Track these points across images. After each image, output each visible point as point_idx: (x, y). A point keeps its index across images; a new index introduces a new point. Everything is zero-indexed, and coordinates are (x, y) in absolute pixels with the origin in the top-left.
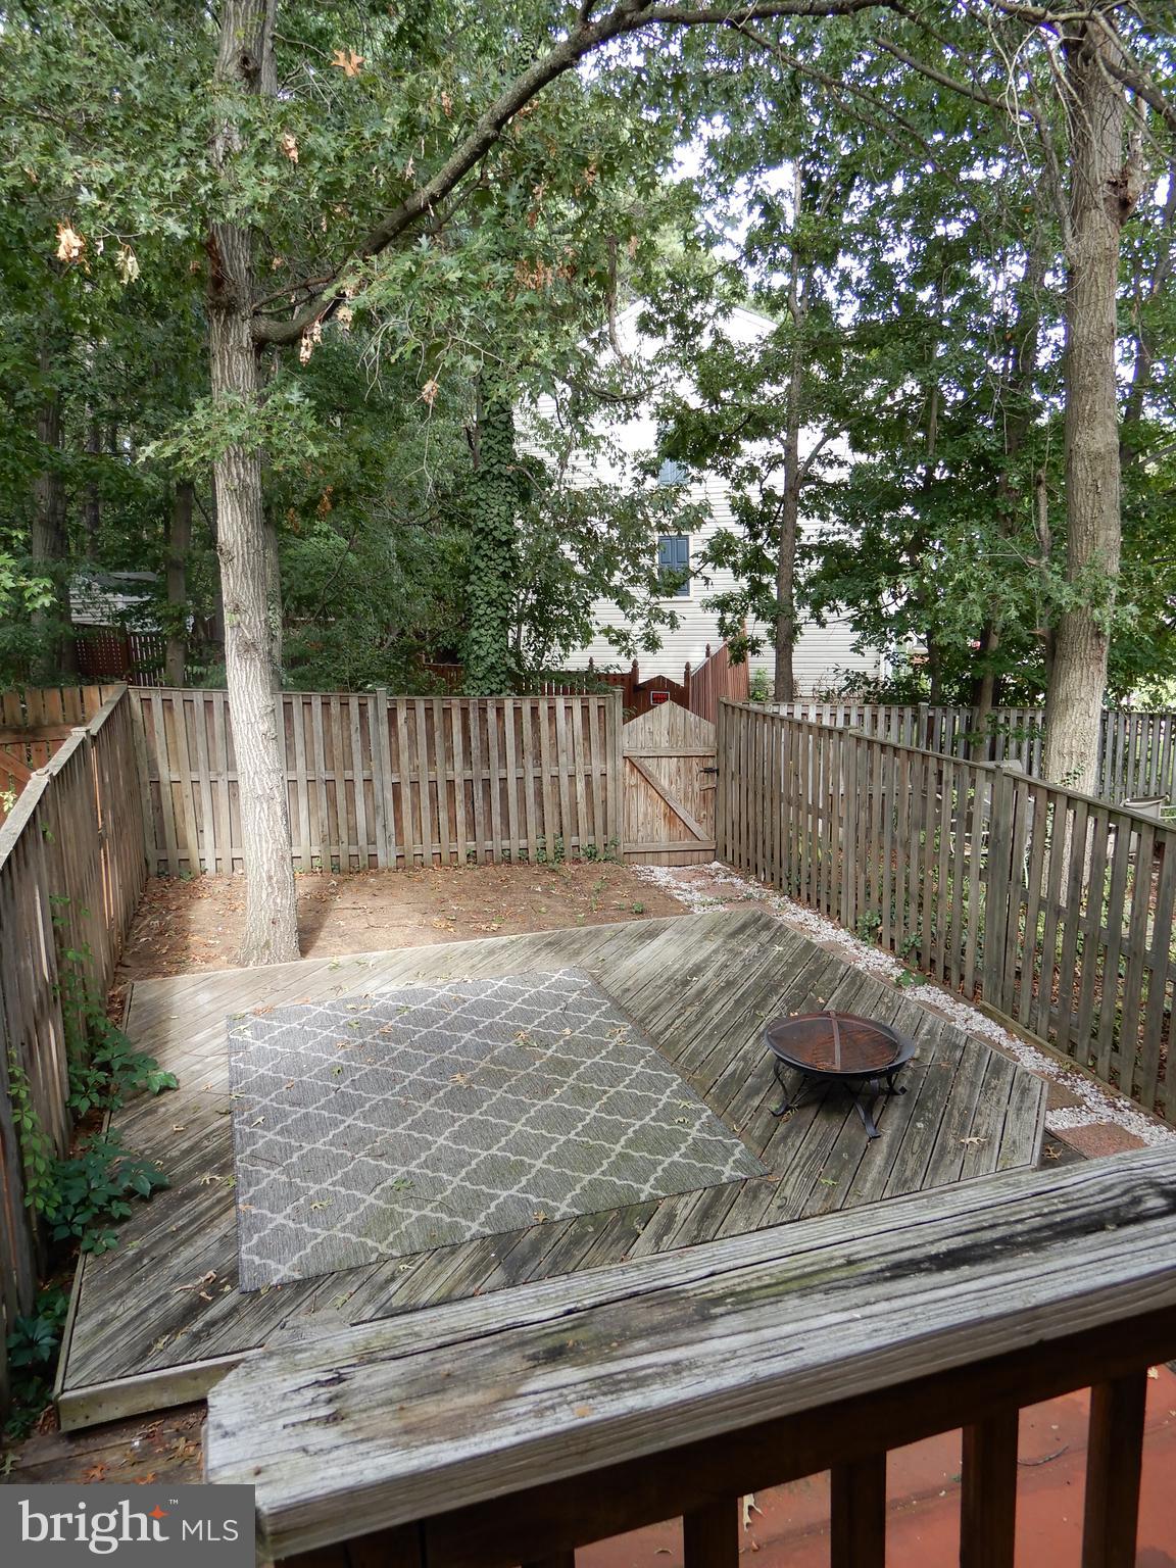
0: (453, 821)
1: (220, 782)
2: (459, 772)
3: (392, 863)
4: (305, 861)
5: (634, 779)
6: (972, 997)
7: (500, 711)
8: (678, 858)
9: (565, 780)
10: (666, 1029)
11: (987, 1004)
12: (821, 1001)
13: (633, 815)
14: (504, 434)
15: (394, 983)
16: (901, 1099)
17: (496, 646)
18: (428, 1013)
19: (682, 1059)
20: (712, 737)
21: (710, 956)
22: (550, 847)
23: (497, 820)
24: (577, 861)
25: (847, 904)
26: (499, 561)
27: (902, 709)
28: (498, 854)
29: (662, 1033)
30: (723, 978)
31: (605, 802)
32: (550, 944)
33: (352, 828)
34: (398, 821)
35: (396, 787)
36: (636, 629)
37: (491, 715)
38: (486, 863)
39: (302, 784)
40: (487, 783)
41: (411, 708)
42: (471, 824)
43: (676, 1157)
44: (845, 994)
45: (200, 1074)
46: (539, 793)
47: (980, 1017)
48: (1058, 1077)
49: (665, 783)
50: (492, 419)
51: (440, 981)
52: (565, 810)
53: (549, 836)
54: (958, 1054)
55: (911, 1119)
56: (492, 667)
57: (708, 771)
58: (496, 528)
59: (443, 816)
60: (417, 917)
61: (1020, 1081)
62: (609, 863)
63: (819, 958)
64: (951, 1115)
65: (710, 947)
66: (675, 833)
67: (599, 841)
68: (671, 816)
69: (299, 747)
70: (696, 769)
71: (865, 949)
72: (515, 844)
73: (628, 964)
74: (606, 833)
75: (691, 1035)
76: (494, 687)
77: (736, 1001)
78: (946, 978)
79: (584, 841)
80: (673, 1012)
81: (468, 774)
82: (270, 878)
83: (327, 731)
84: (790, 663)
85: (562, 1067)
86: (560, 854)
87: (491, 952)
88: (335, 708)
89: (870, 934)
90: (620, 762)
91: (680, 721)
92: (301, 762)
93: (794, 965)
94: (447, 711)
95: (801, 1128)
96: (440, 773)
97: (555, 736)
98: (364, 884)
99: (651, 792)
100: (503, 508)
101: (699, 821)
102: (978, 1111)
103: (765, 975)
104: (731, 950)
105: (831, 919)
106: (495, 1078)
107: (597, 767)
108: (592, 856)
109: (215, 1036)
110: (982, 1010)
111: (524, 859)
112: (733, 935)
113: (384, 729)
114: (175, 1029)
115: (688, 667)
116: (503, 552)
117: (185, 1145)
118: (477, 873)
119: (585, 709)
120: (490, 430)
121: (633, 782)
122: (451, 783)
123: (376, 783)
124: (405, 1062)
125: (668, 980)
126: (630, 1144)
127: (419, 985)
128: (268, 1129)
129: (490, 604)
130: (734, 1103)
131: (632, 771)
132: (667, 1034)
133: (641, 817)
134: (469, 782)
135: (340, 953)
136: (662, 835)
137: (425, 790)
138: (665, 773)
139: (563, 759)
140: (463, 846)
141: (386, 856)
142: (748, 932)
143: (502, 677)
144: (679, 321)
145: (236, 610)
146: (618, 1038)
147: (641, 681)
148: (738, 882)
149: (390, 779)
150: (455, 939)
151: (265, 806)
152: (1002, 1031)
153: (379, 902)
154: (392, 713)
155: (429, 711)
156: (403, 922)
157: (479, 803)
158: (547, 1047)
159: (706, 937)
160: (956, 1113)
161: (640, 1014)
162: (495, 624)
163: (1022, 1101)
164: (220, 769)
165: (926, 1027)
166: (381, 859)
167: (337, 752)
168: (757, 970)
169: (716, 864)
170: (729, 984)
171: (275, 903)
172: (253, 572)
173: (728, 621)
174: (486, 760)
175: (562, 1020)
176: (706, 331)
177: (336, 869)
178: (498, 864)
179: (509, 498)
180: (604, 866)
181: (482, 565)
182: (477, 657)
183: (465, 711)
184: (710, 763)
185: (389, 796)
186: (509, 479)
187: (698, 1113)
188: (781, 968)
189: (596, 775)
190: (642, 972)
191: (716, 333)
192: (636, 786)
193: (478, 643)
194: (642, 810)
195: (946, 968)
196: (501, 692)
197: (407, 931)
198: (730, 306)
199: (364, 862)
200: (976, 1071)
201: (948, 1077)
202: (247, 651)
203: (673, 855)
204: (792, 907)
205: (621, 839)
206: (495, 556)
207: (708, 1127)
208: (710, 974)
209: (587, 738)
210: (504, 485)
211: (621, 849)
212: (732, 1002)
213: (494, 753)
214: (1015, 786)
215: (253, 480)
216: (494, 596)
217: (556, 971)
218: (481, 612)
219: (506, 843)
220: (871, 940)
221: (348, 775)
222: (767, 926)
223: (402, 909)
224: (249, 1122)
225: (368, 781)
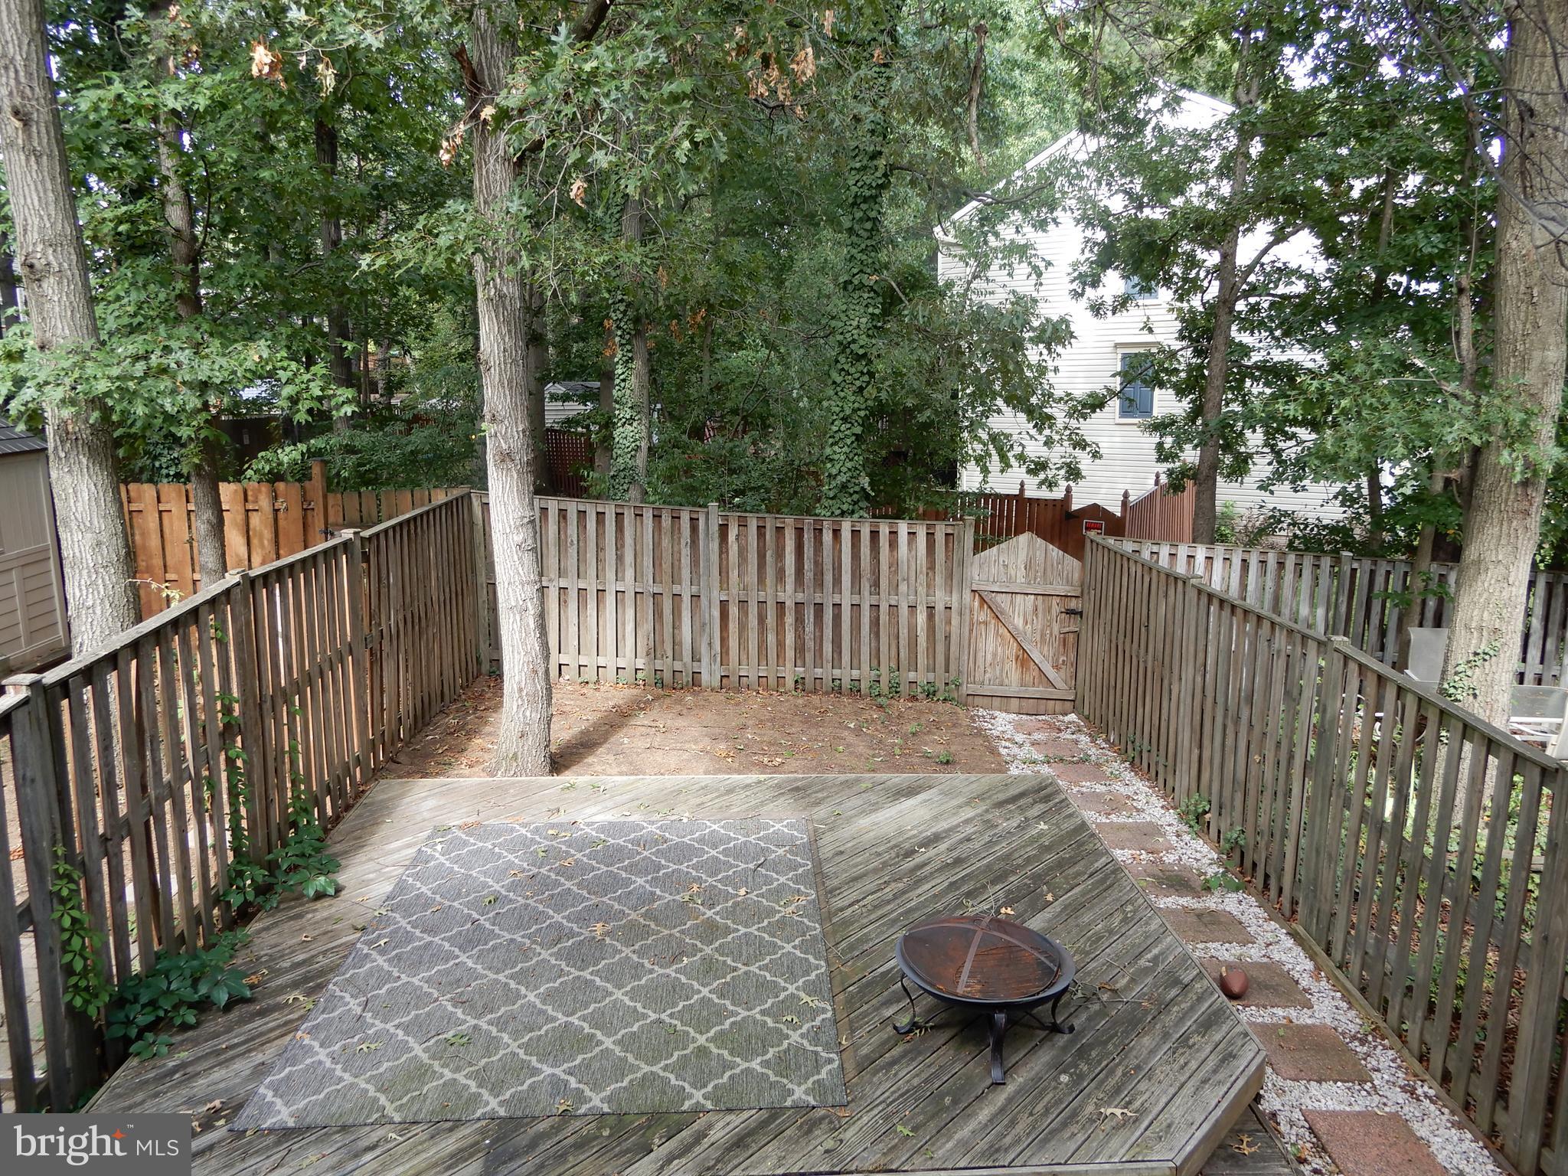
0: (781, 644)
2: (789, 594)
3: (716, 683)
4: (630, 671)
5: (983, 615)
6: (1287, 915)
7: (836, 533)
8: (1031, 706)
9: (904, 611)
10: (851, 905)
11: (1300, 929)
12: (1050, 898)
13: (980, 654)
14: (869, 242)
15: (614, 811)
16: (1062, 1040)
17: (849, 465)
18: (620, 849)
19: (843, 945)
20: (1076, 576)
21: (958, 826)
22: (884, 680)
23: (828, 648)
24: (914, 698)
26: (857, 375)
27: (1318, 558)
29: (842, 910)
30: (955, 854)
31: (948, 637)
32: (797, 789)
33: (676, 643)
34: (724, 640)
35: (724, 605)
36: (1056, 455)
37: (827, 537)
38: (815, 691)
39: (629, 597)
40: (819, 607)
41: (743, 524)
42: (800, 649)
43: (755, 1064)
44: (1084, 894)
45: (367, 883)
46: (875, 623)
47: (1289, 942)
48: (1354, 1038)
49: (1019, 622)
50: (856, 227)
51: (655, 817)
52: (904, 642)
53: (884, 669)
54: (1173, 992)
55: (1059, 1067)
56: (844, 487)
57: (1070, 612)
58: (854, 341)
59: (771, 638)
60: (706, 742)
61: (1231, 1043)
62: (948, 704)
63: (1083, 844)
64: (1112, 1072)
65: (968, 813)
66: (1028, 678)
67: (939, 678)
68: (1024, 659)
69: (629, 558)
70: (1056, 609)
71: (1187, 838)
72: (846, 674)
73: (864, 822)
74: (947, 671)
75: (873, 917)
76: (845, 507)
77: (952, 884)
78: (1266, 886)
79: (921, 677)
80: (872, 887)
81: (800, 597)
82: (520, 690)
83: (657, 545)
84: (1214, 494)
85: (710, 931)
86: (895, 690)
87: (730, 791)
88: (666, 521)
89: (1198, 822)
90: (967, 595)
91: (1040, 555)
92: (629, 573)
93: (1047, 849)
94: (780, 530)
95: (920, 1053)
96: (769, 594)
97: (894, 564)
98: (680, 701)
99: (1002, 630)
100: (864, 320)
101: (1056, 667)
102: (1149, 1075)
103: (1007, 857)
104: (988, 821)
105: (1165, 797)
106: (633, 933)
107: (940, 598)
108: (930, 694)
109: (409, 846)
110: (1293, 934)
111: (855, 691)
112: (1000, 804)
113: (715, 545)
114: (383, 831)
115: (1126, 495)
116: (861, 366)
117: (301, 957)
118: (800, 701)
119: (930, 535)
120: (854, 238)
121: (982, 618)
122: (781, 605)
123: (704, 600)
124: (560, 902)
125: (895, 846)
126: (720, 1039)
127: (635, 818)
128: (382, 952)
129: (845, 420)
130: (865, 1007)
131: (981, 607)
132: (850, 910)
133: (989, 657)
134: (798, 605)
135: (604, 772)
136: (1013, 680)
137: (753, 610)
138: (1020, 613)
139: (903, 587)
140: (790, 672)
141: (709, 674)
142: (1022, 802)
143: (856, 497)
144: (1121, 118)
145: (494, 419)
146: (790, 909)
147: (1075, 507)
148: (1084, 739)
149: (717, 596)
150: (730, 770)
151: (518, 618)
152: (1309, 965)
153: (680, 722)
154: (724, 529)
155: (761, 529)
156: (687, 746)
157: (810, 628)
158: (712, 906)
159: (968, 803)
160: (1119, 1072)
161: (836, 882)
162: (849, 442)
163: (1215, 1071)
164: (552, 576)
165: (1155, 951)
166: (705, 678)
167: (666, 566)
168: (1001, 849)
169: (1073, 717)
170: (958, 861)
171: (525, 717)
172: (510, 382)
173: (1167, 446)
174: (819, 583)
175: (743, 879)
176: (1149, 128)
177: (660, 683)
178: (827, 693)
179: (871, 310)
180: (941, 706)
181: (839, 379)
182: (830, 476)
183: (799, 532)
184: (1073, 604)
185: (716, 613)
186: (872, 289)
187: (816, 1012)
188: (1031, 851)
189: (940, 608)
190: (871, 834)
191: (1158, 128)
192: (986, 623)
193: (831, 460)
194: (991, 648)
195: (1267, 877)
196: (853, 512)
197: (686, 755)
198: (1178, 100)
199: (686, 678)
200: (1181, 1020)
201: (1140, 1021)
202: (503, 461)
203: (1024, 703)
204: (1128, 775)
205: (963, 679)
206: (852, 370)
207: (815, 1036)
208: (943, 847)
209: (931, 567)
210: (866, 295)
211: (964, 690)
212: (946, 884)
213: (828, 578)
214: (1345, 665)
215: (511, 290)
216: (848, 412)
217: (781, 820)
218: (835, 428)
219: (837, 672)
220: (1197, 828)
221: (676, 589)
222: (1047, 799)
223: (695, 731)
224: (369, 943)
225: (695, 597)
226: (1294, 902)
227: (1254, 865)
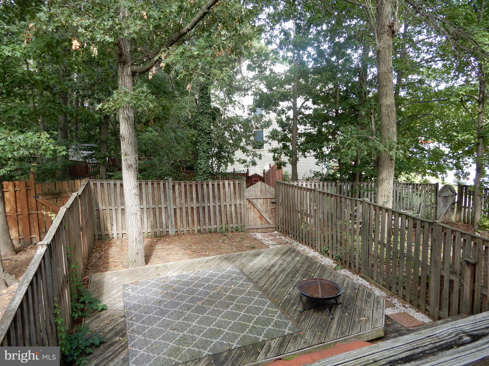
0: (193, 220)
1: (119, 209)
2: (195, 204)
3: (174, 233)
4: (146, 233)
5: (250, 206)
6: (358, 272)
7: (208, 185)
8: (264, 230)
9: (228, 206)
10: (264, 285)
11: (363, 275)
12: (313, 275)
13: (250, 217)
14: (208, 100)
15: (177, 272)
16: (340, 306)
17: (206, 165)
18: (188, 282)
19: (270, 295)
20: (274, 192)
21: (276, 261)
22: (224, 228)
23: (207, 219)
24: (232, 232)
25: (318, 244)
26: (207, 139)
27: (331, 183)
28: (207, 230)
29: (263, 286)
30: (281, 268)
31: (241, 213)
32: (226, 259)
33: (161, 223)
34: (176, 220)
35: (175, 209)
36: (249, 159)
37: (205, 186)
38: (204, 233)
39: (145, 209)
40: (204, 208)
41: (180, 185)
42: (199, 221)
43: (270, 327)
44: (319, 272)
45: (114, 304)
46: (220, 211)
47: (361, 279)
48: (387, 297)
49: (259, 207)
50: (204, 96)
51: (191, 271)
52: (228, 216)
53: (223, 224)
54: (357, 291)
55: (343, 312)
56: (205, 171)
57: (273, 203)
58: (205, 129)
59: (190, 218)
60: (183, 251)
61: (377, 299)
62: (242, 233)
63: (311, 261)
64: (356, 311)
65: (276, 258)
66: (263, 223)
67: (239, 225)
68: (261, 217)
69: (144, 197)
70: (269, 202)
71: (324, 258)
72: (213, 227)
73: (251, 264)
74: (241, 223)
75: (272, 287)
76: (205, 178)
77: (286, 276)
78: (350, 267)
79: (234, 225)
80: (266, 280)
81: (198, 205)
82: (136, 239)
83: (153, 192)
84: (296, 169)
85: (232, 298)
86: (227, 230)
87: (207, 262)
88: (156, 185)
89: (326, 253)
90: (245, 200)
91: (264, 187)
92: (145, 202)
93: (303, 264)
94: (191, 186)
95: (309, 316)
96: (189, 205)
97: (225, 193)
98: (165, 241)
99: (255, 210)
100: (208, 123)
101: (270, 219)
102: (364, 309)
103: (294, 267)
104: (283, 259)
105: (313, 249)
106: (210, 303)
107: (238, 202)
108: (237, 230)
109: (119, 292)
110: (361, 277)
111: (215, 232)
112: (283, 254)
113: (171, 191)
114: (105, 290)
115: (264, 171)
116: (208, 136)
117: (110, 328)
118: (201, 236)
119: (234, 184)
120: (203, 99)
121: (249, 207)
122: (192, 208)
123: (169, 209)
124: (181, 298)
125: (264, 269)
126: (255, 323)
127: (184, 273)
128: (137, 321)
129: (204, 152)
130: (287, 308)
131: (249, 203)
132: (265, 286)
133: (252, 217)
134: (198, 208)
135: (158, 263)
136: (259, 223)
137: (184, 210)
138: (259, 203)
139: (227, 200)
140: (196, 228)
141: (172, 232)
142: (288, 253)
143: (208, 175)
144: (260, 66)
145: (126, 155)
146: (249, 288)
147: (250, 175)
148: (283, 237)
149: (173, 207)
150: (195, 258)
151: (135, 216)
152: (368, 283)
153: (170, 246)
154: (174, 186)
155: (185, 185)
156: (178, 253)
157: (201, 214)
158: (227, 292)
159: (275, 255)
160: (357, 310)
161: (256, 280)
162: (205, 158)
163: (378, 306)
164: (119, 205)
165: (346, 283)
166: (170, 233)
167: (156, 199)
168: (292, 265)
169: (276, 232)
170: (283, 270)
171: (138, 248)
172: (131, 143)
173: (276, 156)
174: (204, 201)
175: (231, 283)
176: (268, 70)
177: (156, 236)
178: (207, 233)
179: (209, 120)
180: (241, 233)
181: (201, 140)
182: (200, 169)
183: (197, 186)
184: (273, 200)
185: (173, 212)
186: (209, 114)
187: (276, 312)
188: (299, 265)
189: (238, 205)
190: (256, 267)
191: (271, 70)
192: (251, 208)
193: (200, 164)
194: (252, 215)
195: (350, 264)
196: (208, 179)
197: (180, 255)
198: (275, 62)
199: (165, 233)
200: (363, 296)
201: (354, 299)
202: (129, 168)
203: (262, 230)
204: (300, 245)
205: (246, 225)
206: (205, 137)
207: (279, 317)
208: (277, 267)
209: (235, 193)
210: (208, 115)
211: (246, 228)
212: (284, 276)
213: (206, 199)
214: (369, 206)
215: (131, 115)
216: (205, 150)
217: (228, 267)
218: (201, 155)
219: (210, 227)
220: (326, 255)
221: (160, 206)
222: (294, 251)
223: (177, 249)
224: (131, 319)
225: (166, 208)
226: (360, 269)
227: (345, 261)
